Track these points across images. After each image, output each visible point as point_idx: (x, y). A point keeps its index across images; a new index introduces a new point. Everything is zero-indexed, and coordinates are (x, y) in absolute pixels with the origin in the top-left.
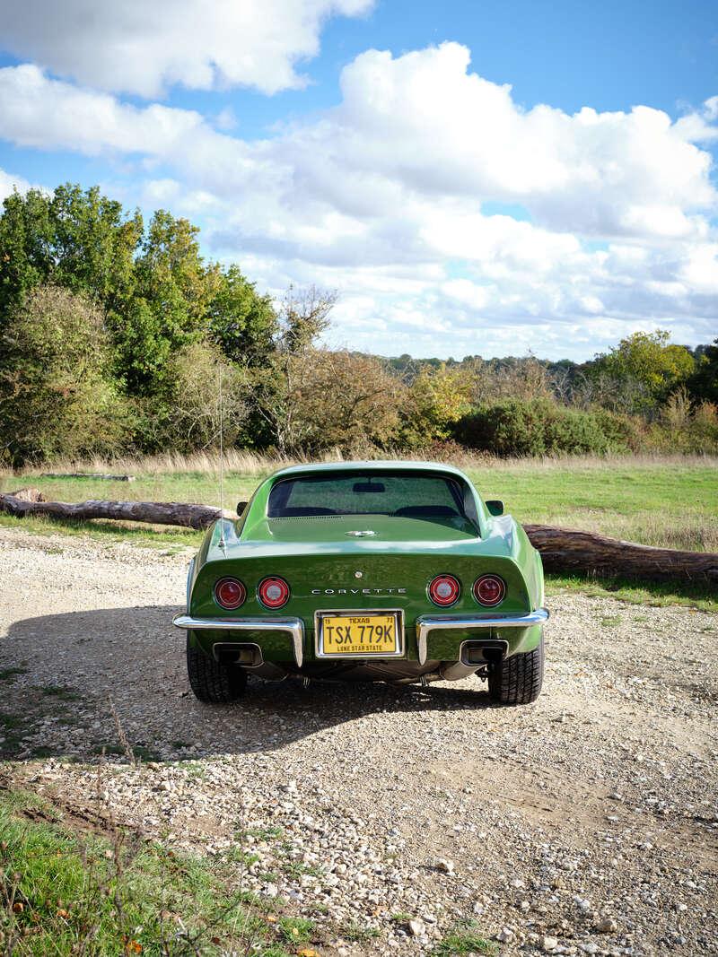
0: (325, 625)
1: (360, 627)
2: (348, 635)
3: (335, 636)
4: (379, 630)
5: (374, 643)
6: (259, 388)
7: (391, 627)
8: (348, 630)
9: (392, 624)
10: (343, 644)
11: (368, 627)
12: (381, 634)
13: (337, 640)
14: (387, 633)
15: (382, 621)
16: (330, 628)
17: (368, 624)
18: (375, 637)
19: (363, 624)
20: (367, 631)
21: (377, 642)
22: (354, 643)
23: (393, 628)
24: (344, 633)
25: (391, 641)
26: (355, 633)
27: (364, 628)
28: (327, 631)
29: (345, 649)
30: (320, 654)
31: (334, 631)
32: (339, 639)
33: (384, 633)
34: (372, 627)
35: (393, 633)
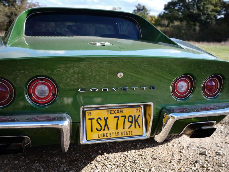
0: (88, 117)
1: (115, 117)
2: (106, 124)
3: (96, 125)
4: (130, 119)
5: (126, 129)
7: (139, 116)
8: (106, 120)
9: (140, 114)
10: (102, 132)
11: (122, 117)
12: (132, 122)
13: (97, 129)
14: (136, 121)
15: (133, 112)
16: (91, 119)
17: (122, 115)
18: (128, 124)
19: (118, 115)
20: (121, 120)
21: (129, 128)
22: (111, 131)
23: (140, 117)
24: (103, 123)
25: (140, 127)
26: (112, 122)
27: (118, 117)
28: (88, 122)
29: (104, 135)
30: (83, 141)
31: (94, 121)
32: (99, 128)
33: (134, 121)
34: (125, 117)
35: (141, 121)
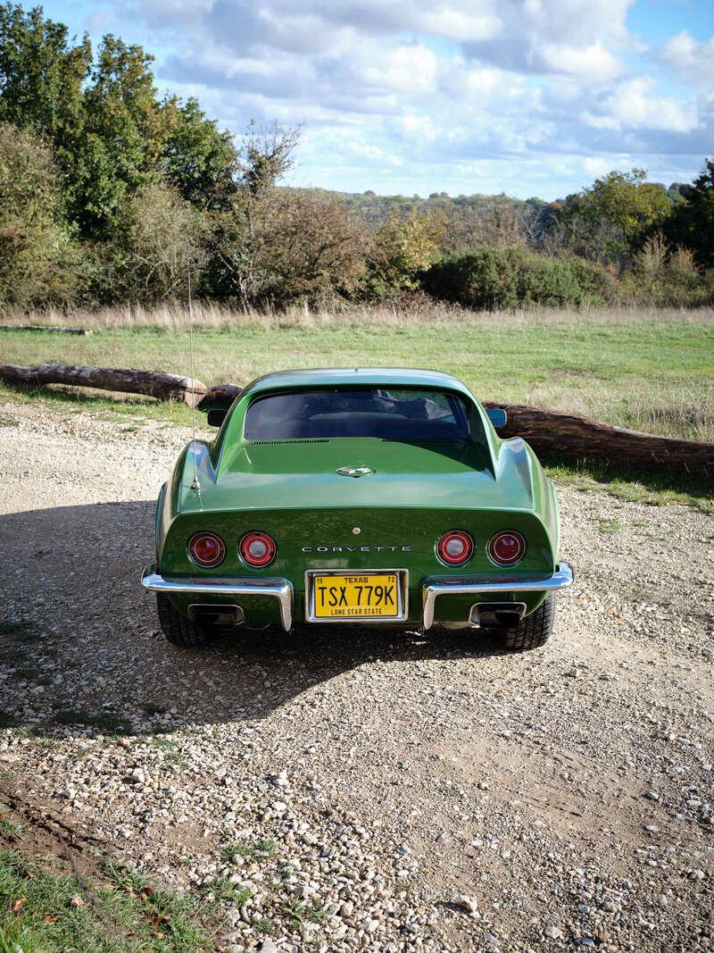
0: (318, 585)
1: (356, 587)
2: (343, 597)
3: (328, 597)
4: (379, 591)
5: (373, 605)
6: (219, 233)
7: (392, 587)
8: (343, 591)
9: (394, 584)
10: (337, 607)
11: (366, 587)
12: (381, 595)
13: (330, 602)
14: (387, 595)
15: (383, 581)
16: (322, 589)
17: (368, 585)
18: (374, 598)
19: (361, 584)
20: (365, 592)
21: (377, 604)
22: (350, 606)
23: (394, 589)
24: (338, 595)
25: (393, 603)
26: (351, 594)
27: (361, 588)
28: (319, 592)
29: (340, 612)
30: (310, 619)
31: (327, 592)
32: (333, 601)
33: (385, 594)
34: (371, 588)
35: (395, 594)
